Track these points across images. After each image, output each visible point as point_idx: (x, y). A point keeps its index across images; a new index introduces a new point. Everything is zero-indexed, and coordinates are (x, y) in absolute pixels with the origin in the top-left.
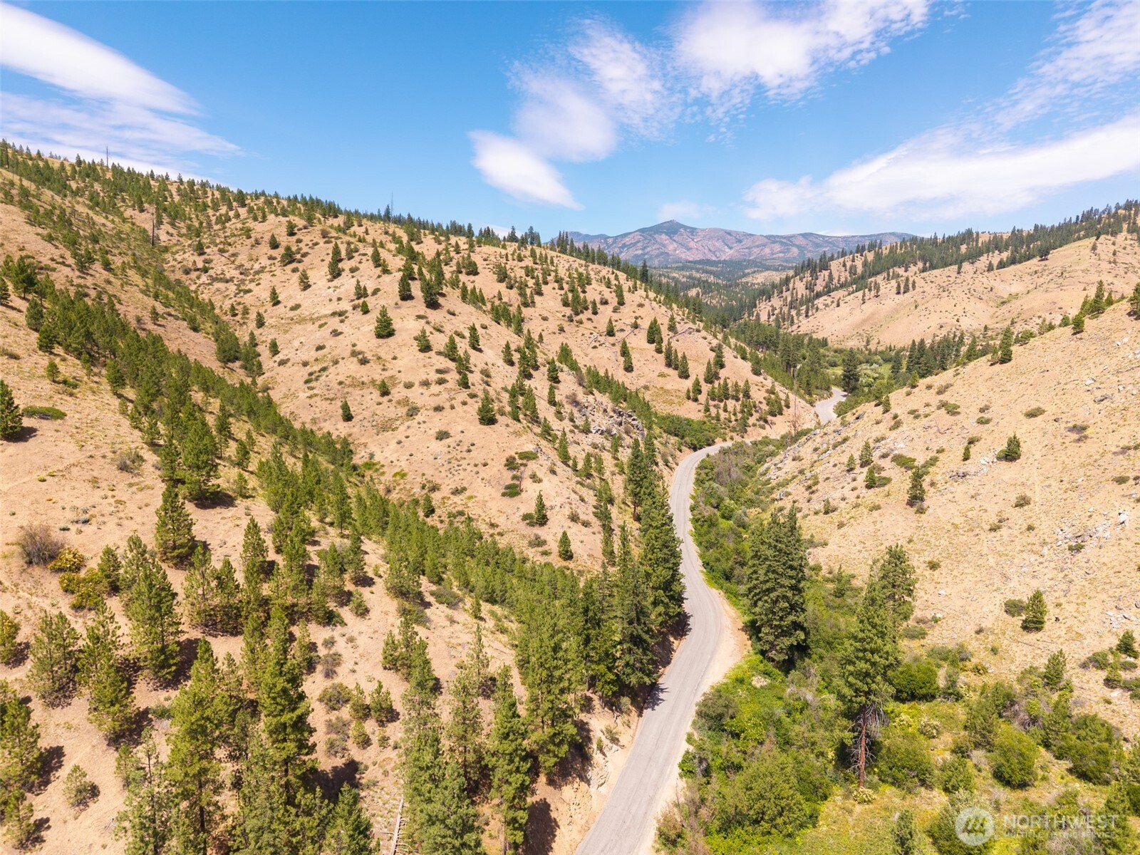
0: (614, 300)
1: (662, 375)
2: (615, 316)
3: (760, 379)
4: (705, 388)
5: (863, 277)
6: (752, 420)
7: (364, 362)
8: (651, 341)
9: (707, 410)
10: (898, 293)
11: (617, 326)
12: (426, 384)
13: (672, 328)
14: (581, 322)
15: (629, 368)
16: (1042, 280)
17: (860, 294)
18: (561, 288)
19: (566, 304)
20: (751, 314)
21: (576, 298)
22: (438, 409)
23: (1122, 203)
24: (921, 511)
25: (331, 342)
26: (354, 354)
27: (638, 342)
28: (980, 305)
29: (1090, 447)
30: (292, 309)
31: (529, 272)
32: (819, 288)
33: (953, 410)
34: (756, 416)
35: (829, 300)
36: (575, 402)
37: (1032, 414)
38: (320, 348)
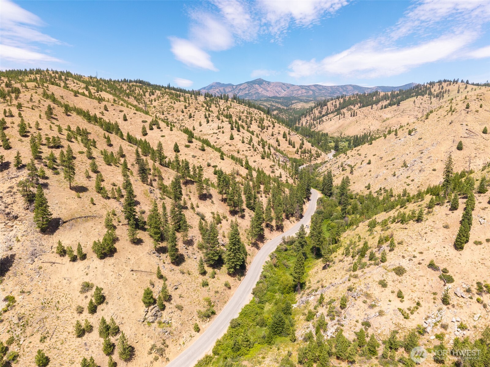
0: (272, 126)
1: (288, 147)
2: (273, 130)
3: (314, 148)
4: (300, 150)
5: (339, 109)
6: (312, 159)
7: (230, 146)
8: (284, 137)
9: (301, 156)
10: (351, 116)
11: (274, 133)
12: (247, 150)
13: (289, 134)
14: (264, 132)
15: (279, 145)
16: (397, 113)
17: (338, 116)
18: (257, 122)
19: (259, 127)
20: (299, 123)
21: (262, 125)
22: (252, 156)
23: (429, 82)
24: (353, 174)
25: (217, 141)
26: (227, 144)
27: (280, 138)
28: (377, 122)
29: (382, 161)
30: (200, 131)
31: (247, 117)
32: (323, 113)
33: (360, 155)
34: (313, 158)
35: (327, 118)
36: (275, 154)
37: (374, 155)
38: (216, 142)
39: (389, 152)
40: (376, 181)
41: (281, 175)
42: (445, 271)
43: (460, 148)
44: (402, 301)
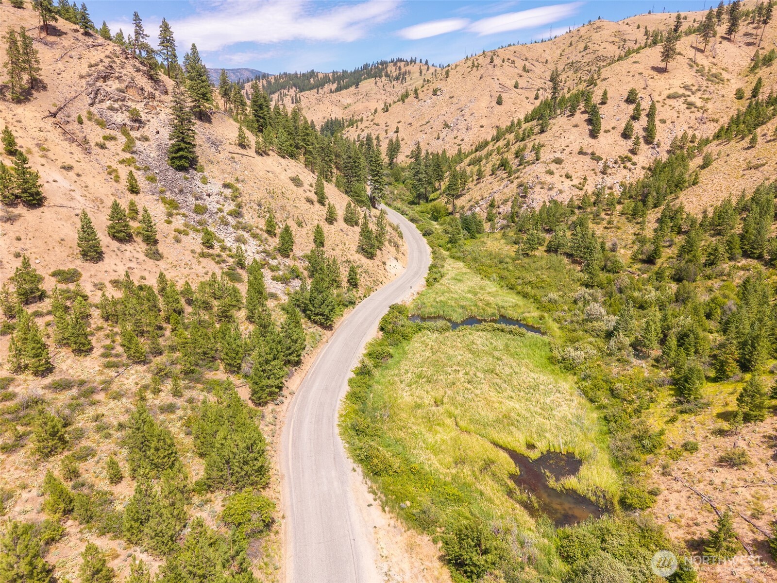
39: (417, 117)
42: (593, 154)
43: (499, 102)
44: (572, 180)
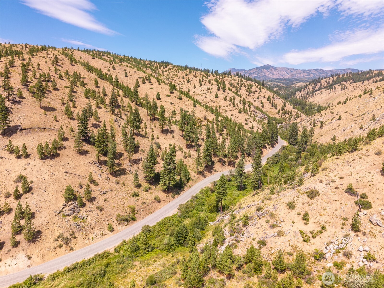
0: (259, 91)
1: (271, 108)
2: (259, 95)
3: (295, 110)
4: (281, 111)
5: (332, 85)
6: (292, 119)
7: (214, 102)
8: (268, 100)
9: (281, 116)
11: (260, 97)
12: (227, 106)
13: (273, 98)
14: (251, 96)
15: (263, 107)
17: (329, 90)
18: (246, 88)
19: (247, 92)
20: (294, 96)
21: (250, 90)
22: (230, 111)
24: (322, 129)
25: (205, 99)
26: (212, 101)
27: (265, 101)
29: (353, 117)
30: (193, 92)
31: (238, 84)
32: (317, 88)
33: (332, 113)
34: (293, 118)
35: (320, 92)
36: (254, 111)
37: (346, 112)
38: (203, 100)
39: (361, 109)
40: (343, 134)
41: (253, 126)
42: (364, 196)
44: (306, 224)
